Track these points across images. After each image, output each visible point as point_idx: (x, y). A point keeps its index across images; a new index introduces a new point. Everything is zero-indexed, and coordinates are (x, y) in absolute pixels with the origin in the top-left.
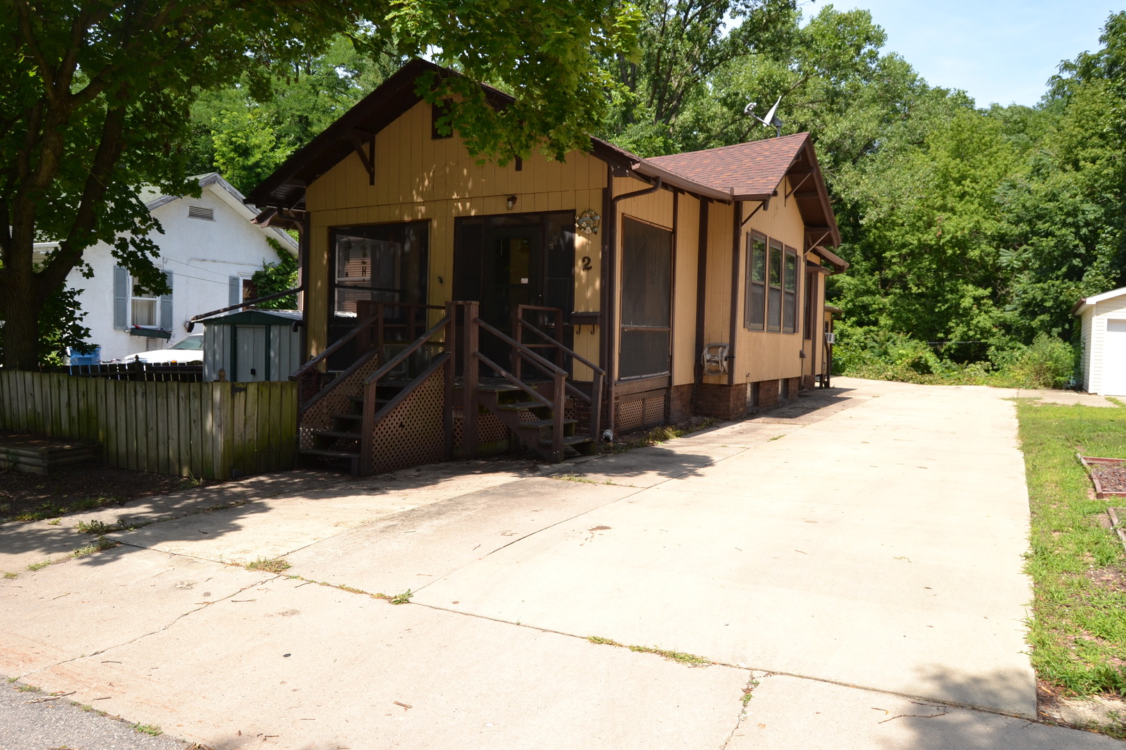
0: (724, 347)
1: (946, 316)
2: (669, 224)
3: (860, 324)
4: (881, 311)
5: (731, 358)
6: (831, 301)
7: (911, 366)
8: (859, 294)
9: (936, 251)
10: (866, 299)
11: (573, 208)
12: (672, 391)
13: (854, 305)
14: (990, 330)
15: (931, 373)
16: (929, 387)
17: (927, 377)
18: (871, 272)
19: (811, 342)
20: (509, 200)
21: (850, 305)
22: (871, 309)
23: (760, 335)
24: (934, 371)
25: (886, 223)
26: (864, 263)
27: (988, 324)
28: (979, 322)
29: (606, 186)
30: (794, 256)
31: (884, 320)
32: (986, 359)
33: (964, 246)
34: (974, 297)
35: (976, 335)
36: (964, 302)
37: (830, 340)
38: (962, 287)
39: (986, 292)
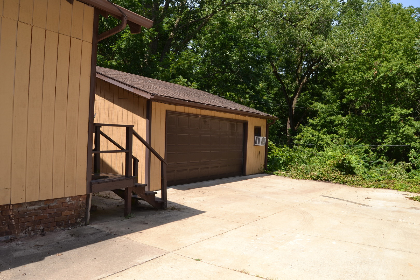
1: (383, 127)
3: (329, 132)
4: (341, 124)
7: (337, 167)
13: (325, 121)
14: (412, 137)
21: (322, 121)
22: (335, 124)
27: (411, 132)
28: (404, 131)
31: (342, 131)
33: (393, 80)
34: (401, 115)
35: (402, 140)
36: (393, 118)
37: (259, 143)
38: (393, 109)
39: (409, 112)
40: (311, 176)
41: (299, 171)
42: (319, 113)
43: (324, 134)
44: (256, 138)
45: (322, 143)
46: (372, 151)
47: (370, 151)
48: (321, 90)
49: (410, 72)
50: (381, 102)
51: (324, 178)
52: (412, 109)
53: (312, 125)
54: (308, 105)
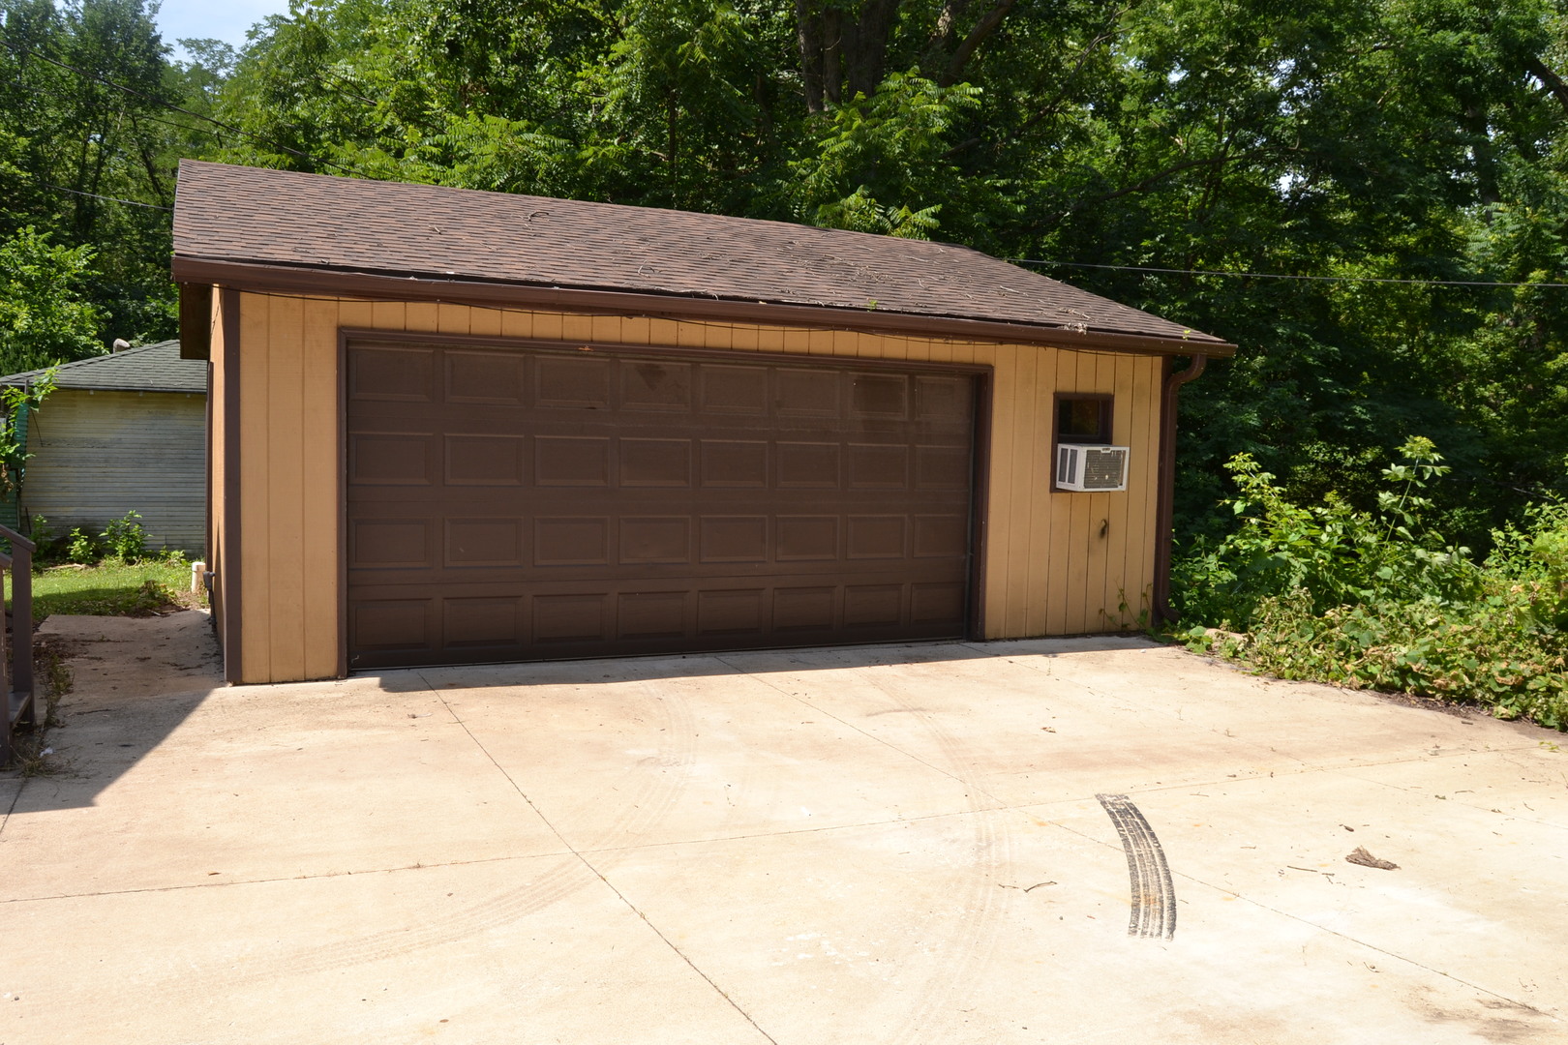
40: (1367, 668)
41: (1311, 636)
44: (1063, 449)
51: (1439, 681)
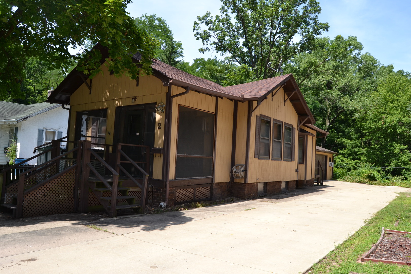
0: (242, 166)
1: (389, 156)
2: (214, 111)
3: (354, 159)
4: (362, 154)
5: (245, 171)
6: (342, 150)
7: (367, 177)
8: (353, 147)
9: (383, 130)
10: (356, 149)
11: (156, 102)
12: (214, 185)
13: (351, 152)
14: (408, 162)
15: (376, 180)
16: (375, 186)
17: (374, 182)
18: (358, 138)
19: (304, 166)
20: (133, 99)
21: (349, 152)
22: (357, 154)
23: (267, 161)
24: (377, 179)
25: (363, 119)
26: (355, 135)
27: (407, 160)
28: (402, 159)
29: (167, 92)
30: (291, 127)
31: (363, 158)
32: (401, 175)
33: (395, 128)
34: (400, 149)
35: (402, 164)
36: (395, 151)
37: (331, 165)
38: (395, 145)
39: (405, 147)
40: (356, 181)
41: (350, 179)
42: (347, 146)
43: (350, 160)
44: (330, 163)
45: (350, 166)
46: (383, 171)
47: (381, 171)
48: (344, 129)
49: (405, 122)
50: (387, 139)
51: (362, 182)
52: (407, 146)
53: (342, 154)
54: (336, 139)
